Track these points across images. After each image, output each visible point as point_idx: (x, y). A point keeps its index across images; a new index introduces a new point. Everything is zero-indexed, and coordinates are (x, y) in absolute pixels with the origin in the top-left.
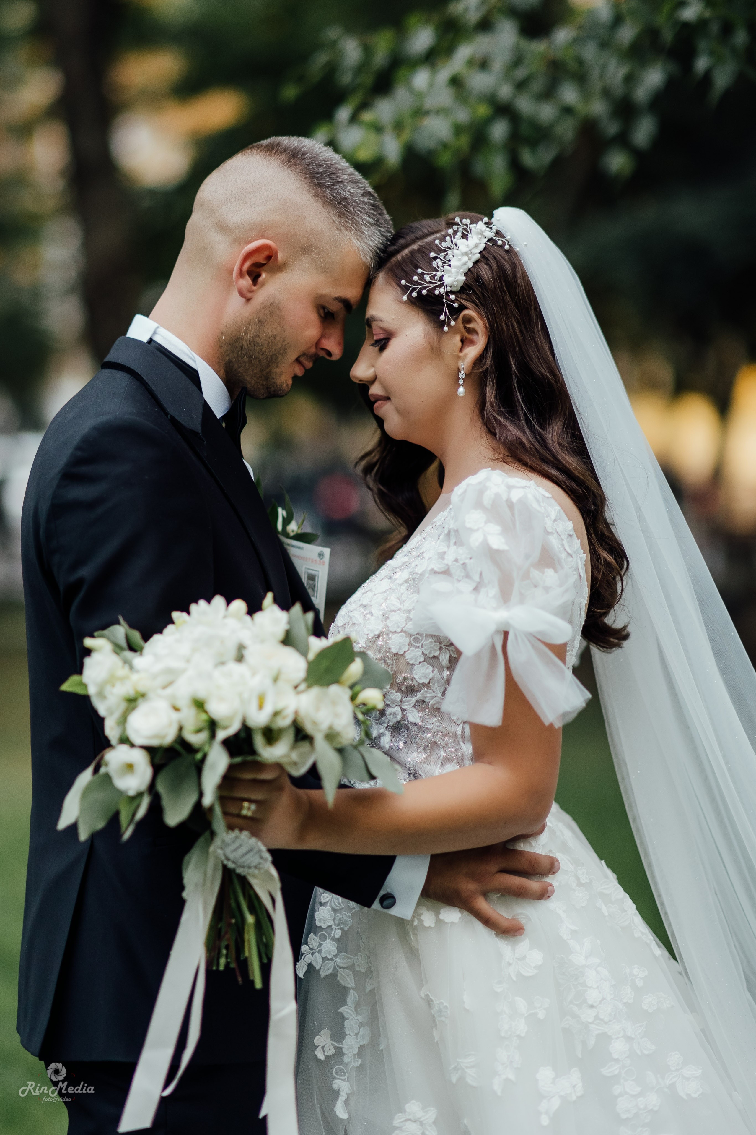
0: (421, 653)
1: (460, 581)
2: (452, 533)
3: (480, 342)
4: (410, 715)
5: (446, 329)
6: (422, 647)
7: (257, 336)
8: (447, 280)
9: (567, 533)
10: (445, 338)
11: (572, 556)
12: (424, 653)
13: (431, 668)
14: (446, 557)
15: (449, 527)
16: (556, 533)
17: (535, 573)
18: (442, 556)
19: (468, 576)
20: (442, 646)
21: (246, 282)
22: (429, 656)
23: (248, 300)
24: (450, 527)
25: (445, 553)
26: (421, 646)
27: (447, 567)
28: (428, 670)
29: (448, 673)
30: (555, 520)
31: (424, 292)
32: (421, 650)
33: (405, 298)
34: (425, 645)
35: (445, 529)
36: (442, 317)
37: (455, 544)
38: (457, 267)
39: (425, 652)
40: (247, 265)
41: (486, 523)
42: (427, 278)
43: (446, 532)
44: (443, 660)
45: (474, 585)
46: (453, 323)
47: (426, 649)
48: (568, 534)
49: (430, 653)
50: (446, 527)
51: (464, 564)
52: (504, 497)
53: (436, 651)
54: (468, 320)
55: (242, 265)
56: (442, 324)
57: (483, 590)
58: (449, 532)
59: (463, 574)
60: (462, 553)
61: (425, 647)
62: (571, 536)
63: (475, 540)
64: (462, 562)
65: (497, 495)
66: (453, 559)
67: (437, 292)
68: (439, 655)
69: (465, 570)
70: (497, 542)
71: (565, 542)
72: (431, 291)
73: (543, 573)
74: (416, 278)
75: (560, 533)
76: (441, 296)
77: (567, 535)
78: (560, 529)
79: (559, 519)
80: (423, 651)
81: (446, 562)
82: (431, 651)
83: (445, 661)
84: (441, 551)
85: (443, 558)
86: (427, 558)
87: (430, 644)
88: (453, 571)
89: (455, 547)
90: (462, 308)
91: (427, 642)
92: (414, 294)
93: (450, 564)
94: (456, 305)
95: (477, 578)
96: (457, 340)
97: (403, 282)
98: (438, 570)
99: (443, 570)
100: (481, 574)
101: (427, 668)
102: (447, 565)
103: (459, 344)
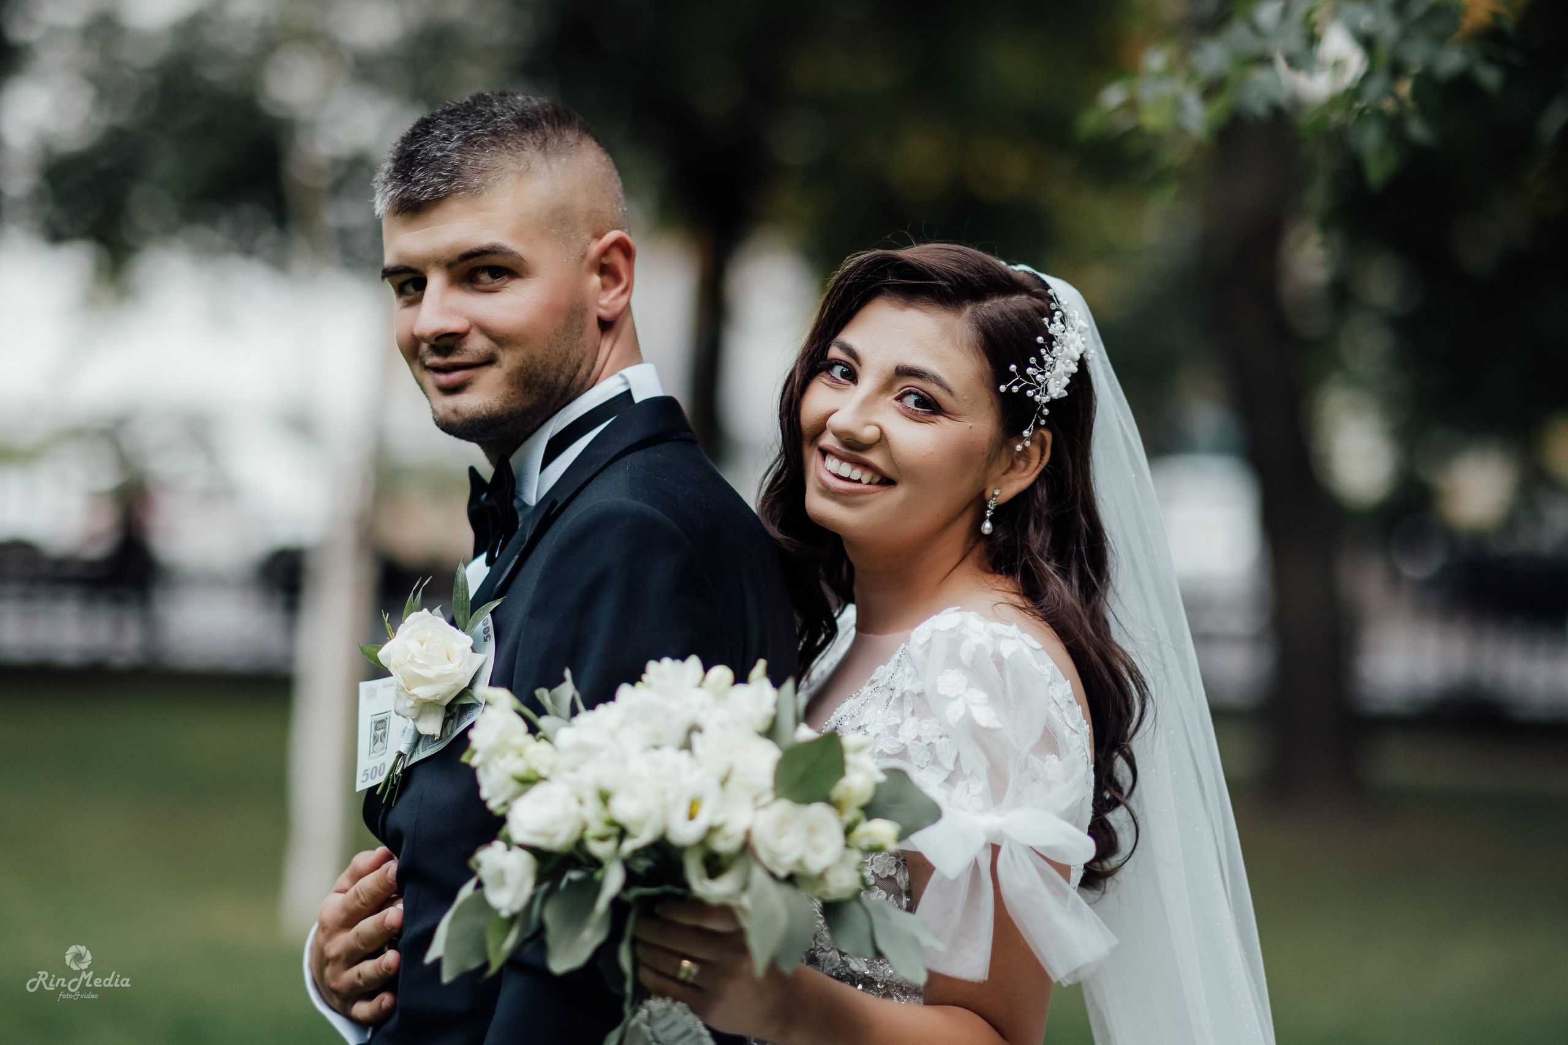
0: (870, 872)
1: (923, 768)
2: (908, 697)
4: (852, 961)
6: (872, 864)
9: (1066, 700)
11: (1076, 732)
12: (875, 872)
13: (884, 894)
14: (900, 732)
15: (903, 689)
16: (1053, 703)
17: (1035, 761)
18: (895, 729)
19: (935, 762)
20: (899, 861)
22: (882, 877)
24: (905, 689)
25: (898, 726)
26: (870, 863)
27: (903, 748)
28: (880, 897)
29: (908, 900)
30: (1050, 684)
32: (870, 869)
34: (877, 861)
35: (896, 691)
37: (913, 713)
39: (877, 872)
41: (967, 688)
43: (898, 696)
44: (901, 882)
45: (945, 775)
47: (876, 867)
48: (1068, 701)
49: (883, 872)
50: (898, 688)
51: (930, 743)
52: (990, 651)
53: (891, 869)
57: (961, 784)
58: (903, 695)
59: (927, 759)
60: (929, 729)
61: (876, 864)
62: (1070, 702)
63: (954, 713)
64: (927, 742)
65: (980, 648)
66: (914, 737)
68: (896, 874)
69: (931, 753)
70: (985, 716)
71: (1065, 713)
73: (1045, 761)
75: (1058, 702)
77: (1066, 703)
78: (1057, 696)
79: (1054, 681)
80: (874, 870)
81: (901, 740)
82: (884, 869)
83: (904, 883)
84: (892, 723)
85: (897, 736)
86: (872, 734)
87: (884, 859)
88: (911, 752)
89: (914, 718)
91: (879, 856)
93: (908, 743)
95: (950, 765)
98: (889, 752)
99: (897, 751)
100: (957, 759)
101: (879, 894)
102: (904, 744)
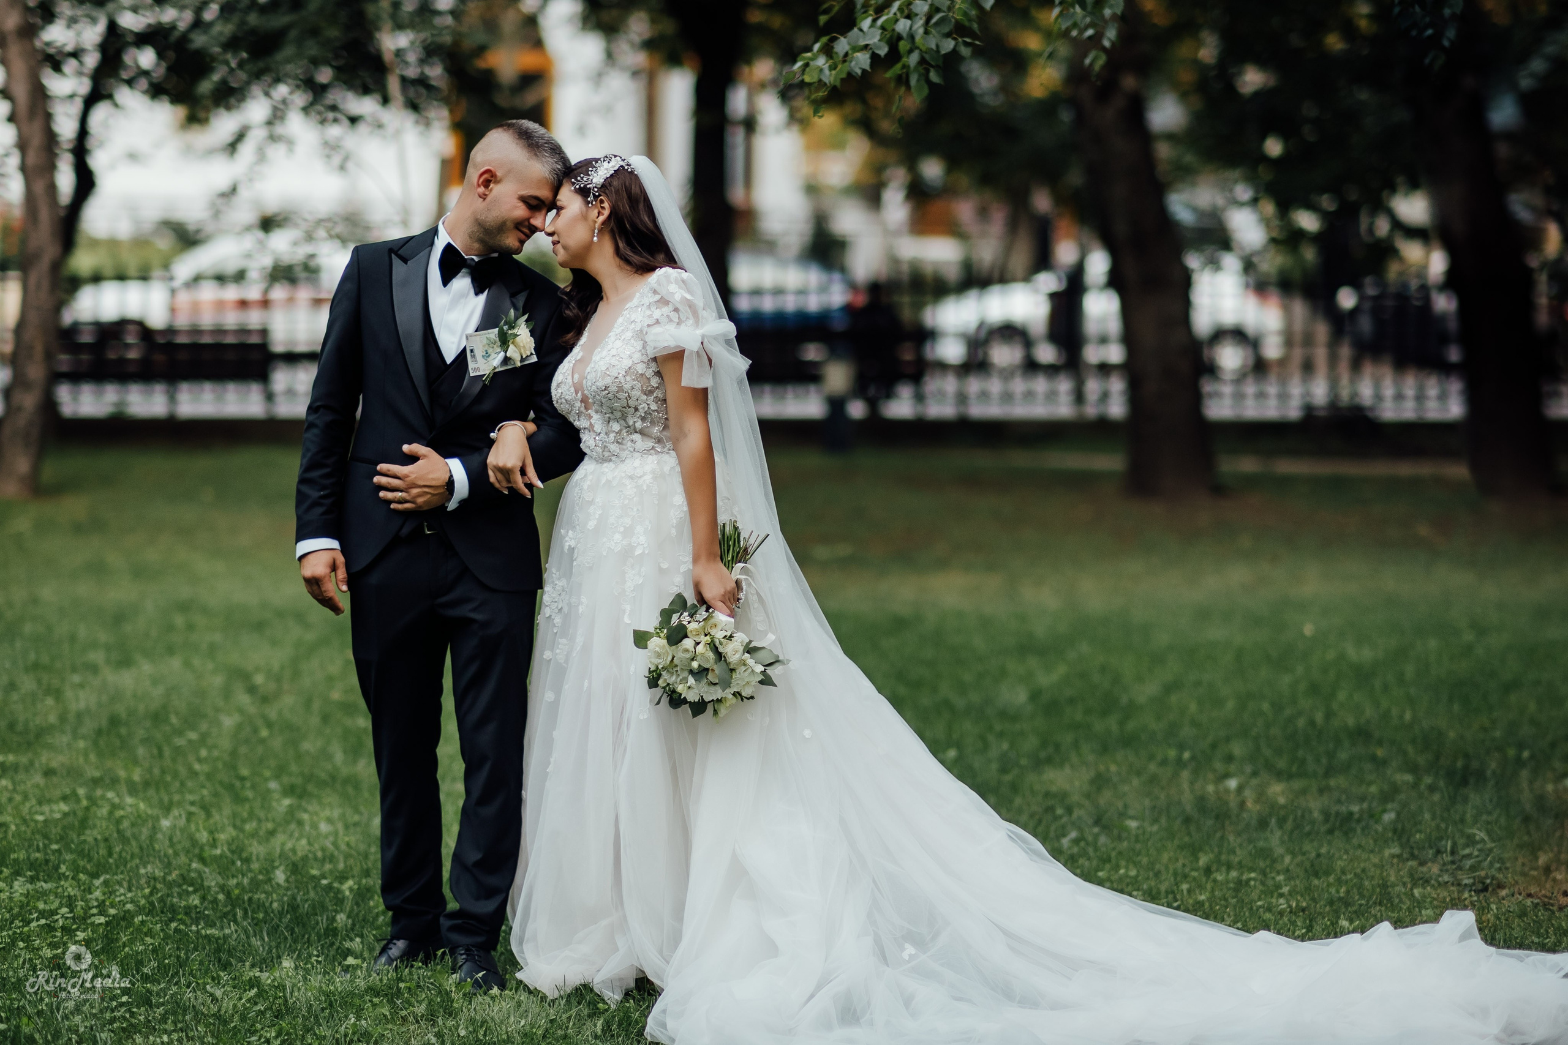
3: (606, 213)
5: (590, 205)
7: (487, 217)
8: (594, 181)
10: (590, 210)
19: (671, 321)
21: (482, 189)
23: (484, 199)
31: (582, 186)
33: (573, 188)
36: (589, 199)
38: (601, 176)
40: (481, 180)
41: (678, 289)
42: (585, 179)
45: (675, 324)
46: (594, 203)
51: (667, 315)
54: (602, 202)
55: (478, 181)
56: (588, 203)
57: (683, 325)
59: (668, 321)
60: (666, 310)
67: (588, 186)
69: (669, 318)
70: (688, 296)
72: (585, 186)
74: (579, 178)
76: (590, 188)
84: (648, 315)
89: (658, 310)
90: (600, 195)
92: (577, 187)
94: (597, 194)
96: (596, 212)
97: (573, 180)
103: (597, 215)
